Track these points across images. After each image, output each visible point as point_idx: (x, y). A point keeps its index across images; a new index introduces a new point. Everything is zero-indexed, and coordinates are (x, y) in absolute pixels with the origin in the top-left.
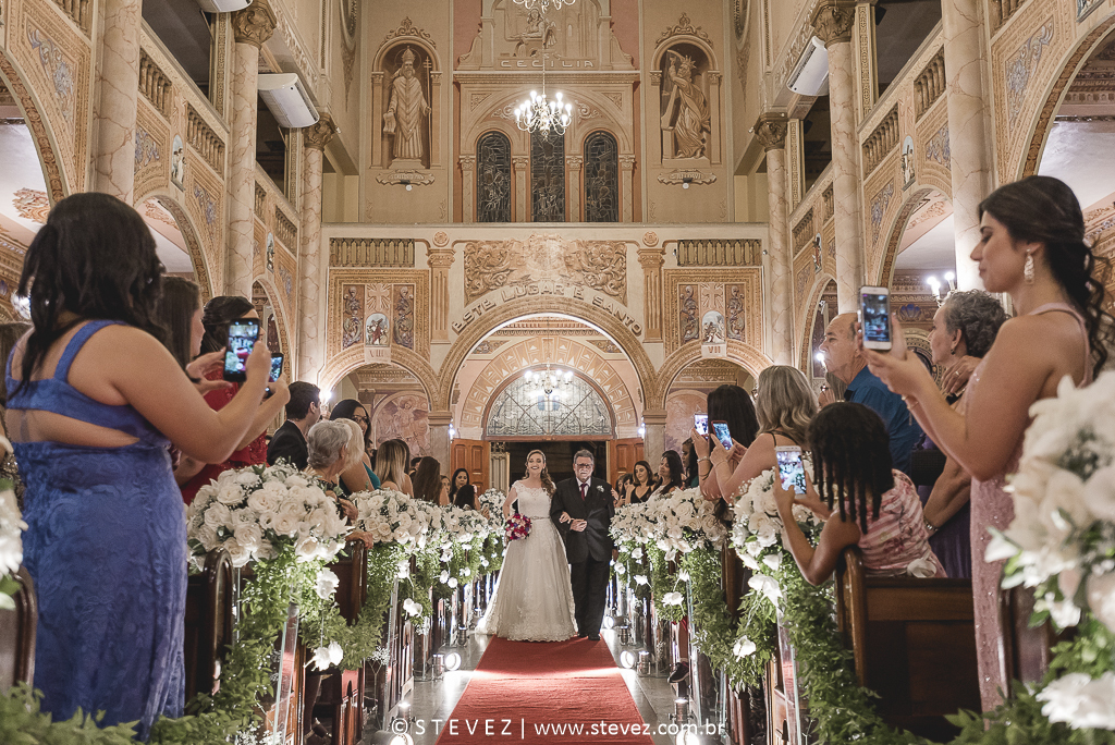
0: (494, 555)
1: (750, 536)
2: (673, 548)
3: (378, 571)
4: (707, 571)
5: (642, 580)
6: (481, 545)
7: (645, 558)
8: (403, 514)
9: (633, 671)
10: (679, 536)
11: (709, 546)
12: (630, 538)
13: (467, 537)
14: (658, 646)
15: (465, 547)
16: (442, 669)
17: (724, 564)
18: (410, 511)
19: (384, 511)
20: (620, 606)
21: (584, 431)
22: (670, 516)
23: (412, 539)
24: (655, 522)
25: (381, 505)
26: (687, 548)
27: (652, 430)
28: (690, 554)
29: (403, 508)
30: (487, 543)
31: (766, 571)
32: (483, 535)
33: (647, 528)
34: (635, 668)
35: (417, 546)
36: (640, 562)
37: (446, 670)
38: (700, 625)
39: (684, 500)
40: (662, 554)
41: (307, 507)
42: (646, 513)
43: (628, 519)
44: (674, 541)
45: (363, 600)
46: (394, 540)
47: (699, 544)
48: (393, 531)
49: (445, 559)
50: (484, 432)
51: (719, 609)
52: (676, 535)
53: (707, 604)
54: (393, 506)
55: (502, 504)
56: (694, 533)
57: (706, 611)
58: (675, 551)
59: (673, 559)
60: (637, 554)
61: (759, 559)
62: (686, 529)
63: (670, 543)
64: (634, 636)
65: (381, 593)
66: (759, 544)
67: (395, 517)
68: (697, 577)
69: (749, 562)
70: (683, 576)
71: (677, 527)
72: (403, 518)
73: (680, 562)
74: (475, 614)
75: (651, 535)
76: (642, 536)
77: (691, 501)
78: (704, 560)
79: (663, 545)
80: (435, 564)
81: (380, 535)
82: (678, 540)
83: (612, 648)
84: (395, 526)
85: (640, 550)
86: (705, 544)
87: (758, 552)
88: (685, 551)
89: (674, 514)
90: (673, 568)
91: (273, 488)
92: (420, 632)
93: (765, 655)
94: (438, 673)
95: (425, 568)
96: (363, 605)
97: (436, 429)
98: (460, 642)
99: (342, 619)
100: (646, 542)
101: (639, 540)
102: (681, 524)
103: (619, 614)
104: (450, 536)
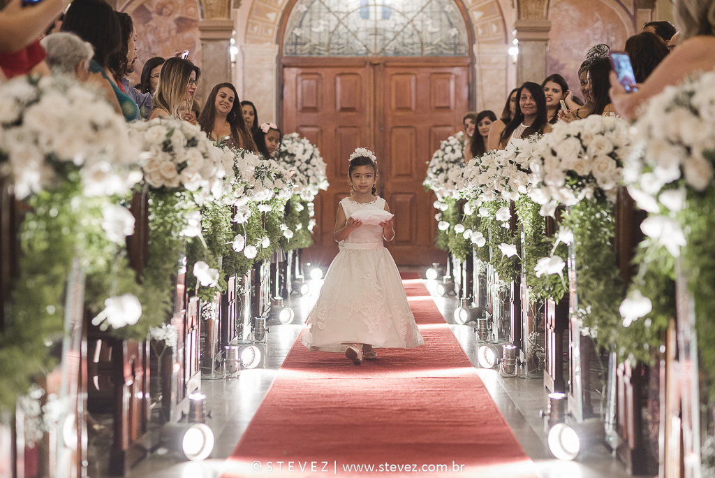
0: (299, 227)
1: (646, 167)
2: (551, 199)
3: (162, 224)
4: (596, 226)
5: (509, 250)
6: (282, 209)
7: (514, 220)
8: (192, 151)
9: (494, 372)
10: (561, 183)
11: (600, 195)
12: (493, 198)
13: (266, 195)
14: (528, 338)
15: (262, 208)
16: (237, 365)
17: (618, 220)
18: (201, 147)
19: (167, 147)
20: (476, 295)
21: (427, 51)
22: (549, 157)
23: (205, 183)
24: (529, 172)
25: (163, 138)
26: (571, 199)
27: (528, 49)
28: (574, 207)
29: (192, 142)
30: (289, 207)
31: (665, 211)
32: (285, 196)
33: (518, 179)
34: (495, 367)
35: (211, 194)
36: (507, 226)
37: (242, 367)
38: (584, 296)
39: (569, 136)
40: (538, 207)
41: (95, 127)
42: (517, 160)
43: (491, 172)
44: (553, 189)
45: (146, 260)
46: (181, 185)
47: (587, 193)
48: (179, 172)
49: (240, 219)
50: (280, 51)
51: (608, 275)
52: (556, 182)
53: (594, 269)
54: (178, 141)
55: (307, 156)
56: (580, 178)
57: (592, 277)
58: (555, 204)
59: (552, 214)
60: (504, 215)
61: (657, 197)
62: (571, 174)
63: (549, 193)
64: (495, 332)
65: (167, 252)
66: (656, 178)
67: (182, 154)
68: (582, 235)
69: (643, 201)
70: (565, 236)
71: (559, 171)
72: (192, 156)
73: (560, 219)
74: (274, 303)
75: (522, 189)
76: (510, 190)
77: (578, 136)
78: (592, 214)
79: (539, 197)
80: (225, 226)
81: (163, 177)
82: (558, 188)
83: (465, 346)
84: (182, 167)
85: (507, 210)
86: (595, 194)
87: (656, 187)
88: (568, 203)
89: (554, 153)
90: (552, 226)
91: (53, 103)
92: (207, 315)
93: (662, 321)
94: (231, 370)
95: (214, 230)
96: (146, 265)
97: (211, 46)
98: (257, 336)
99: (131, 273)
100: (516, 199)
101: (506, 196)
102: (564, 166)
103: (475, 305)
104: (246, 188)
